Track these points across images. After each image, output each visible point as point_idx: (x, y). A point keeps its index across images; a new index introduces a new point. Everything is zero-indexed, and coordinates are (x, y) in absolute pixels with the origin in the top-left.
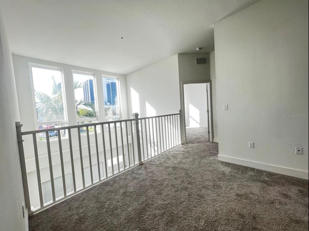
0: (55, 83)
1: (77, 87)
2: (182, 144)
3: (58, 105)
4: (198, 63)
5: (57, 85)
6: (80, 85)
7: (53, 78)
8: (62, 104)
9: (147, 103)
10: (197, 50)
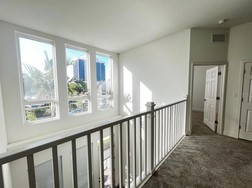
0: (47, 58)
1: (70, 63)
2: (186, 135)
3: (50, 81)
4: (214, 40)
5: (49, 60)
6: (71, 63)
7: (45, 53)
8: (53, 81)
9: (142, 84)
10: (220, 22)
